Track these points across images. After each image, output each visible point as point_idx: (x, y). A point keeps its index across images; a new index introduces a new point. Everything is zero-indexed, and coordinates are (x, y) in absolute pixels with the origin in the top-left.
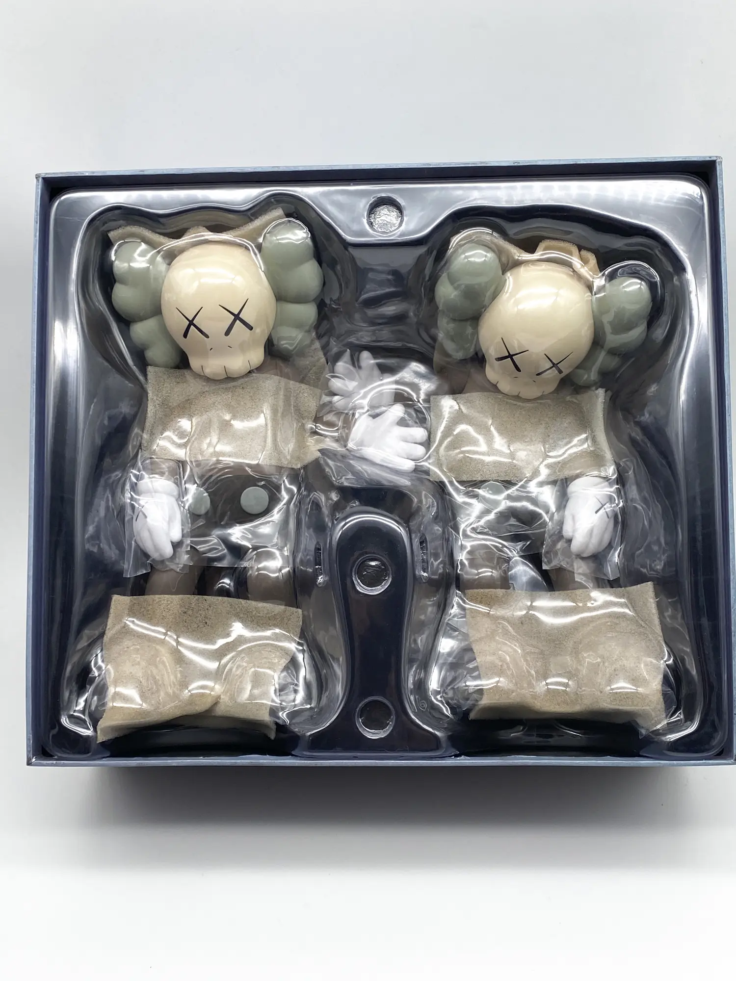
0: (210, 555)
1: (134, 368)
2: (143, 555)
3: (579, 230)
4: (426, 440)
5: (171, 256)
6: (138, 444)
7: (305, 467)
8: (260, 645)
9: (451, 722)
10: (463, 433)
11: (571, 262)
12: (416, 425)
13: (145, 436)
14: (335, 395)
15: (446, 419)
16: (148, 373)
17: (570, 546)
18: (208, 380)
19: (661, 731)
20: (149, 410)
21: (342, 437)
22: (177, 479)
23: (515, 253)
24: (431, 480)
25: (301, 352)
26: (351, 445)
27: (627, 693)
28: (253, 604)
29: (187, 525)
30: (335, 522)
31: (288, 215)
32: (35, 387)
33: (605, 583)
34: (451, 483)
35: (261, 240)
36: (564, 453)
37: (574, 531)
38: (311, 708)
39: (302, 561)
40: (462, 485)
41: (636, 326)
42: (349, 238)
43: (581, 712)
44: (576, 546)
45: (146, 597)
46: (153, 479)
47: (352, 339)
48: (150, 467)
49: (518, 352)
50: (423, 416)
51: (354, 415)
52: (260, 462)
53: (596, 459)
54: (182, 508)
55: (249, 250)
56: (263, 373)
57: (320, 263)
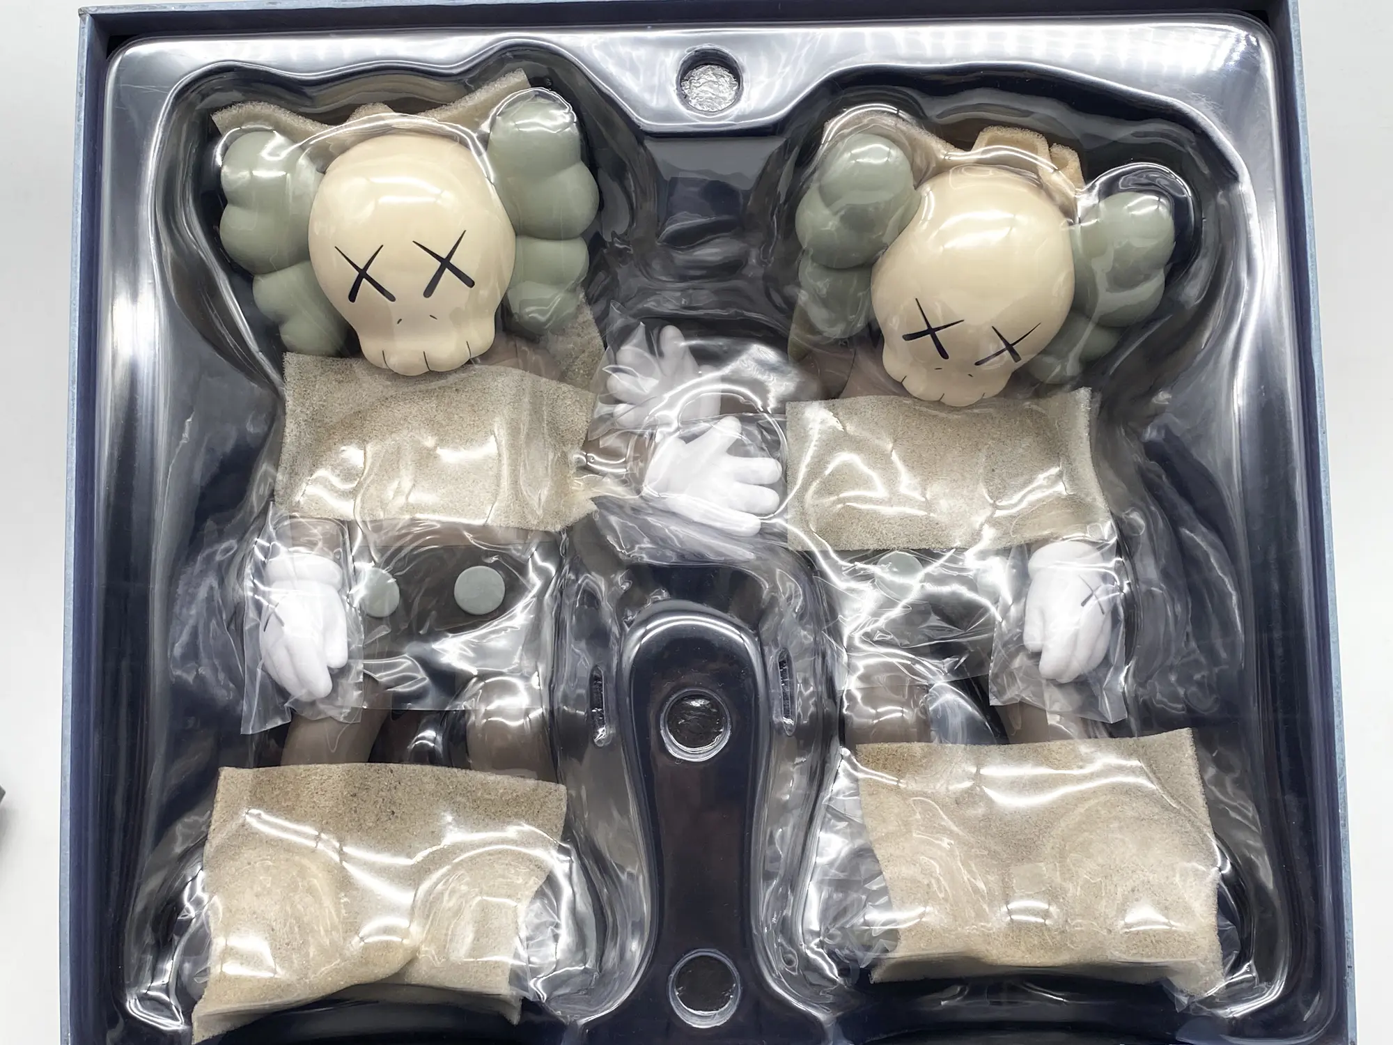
0: (400, 689)
1: (261, 357)
2: (277, 692)
3: (1046, 110)
4: (781, 478)
5: (324, 158)
6: (267, 493)
7: (569, 530)
8: (489, 853)
9: (839, 992)
10: (847, 466)
11: (1035, 165)
12: (763, 453)
13: (280, 477)
14: (618, 402)
15: (813, 443)
16: (286, 365)
17: (1038, 665)
18: (395, 376)
19: (1218, 1000)
20: (287, 430)
21: (633, 475)
22: (339, 553)
23: (939, 150)
24: (790, 548)
25: (560, 327)
26: (647, 489)
27: (1156, 933)
28: (479, 776)
29: (356, 635)
30: (628, 629)
31: (535, 81)
32: (75, 391)
33: (1098, 728)
34: (825, 554)
35: (485, 127)
36: (1021, 500)
37: (1044, 638)
38: (585, 971)
39: (565, 700)
40: (843, 558)
41: (1147, 278)
42: (647, 123)
43: (1071, 965)
44: (1048, 664)
45: (282, 767)
46: (296, 555)
47: (650, 304)
48: (289, 533)
49: (942, 324)
50: (775, 438)
51: (652, 436)
52: (489, 522)
53: (1078, 509)
54: (348, 606)
55: (466, 146)
56: (492, 364)
57: (593, 168)
